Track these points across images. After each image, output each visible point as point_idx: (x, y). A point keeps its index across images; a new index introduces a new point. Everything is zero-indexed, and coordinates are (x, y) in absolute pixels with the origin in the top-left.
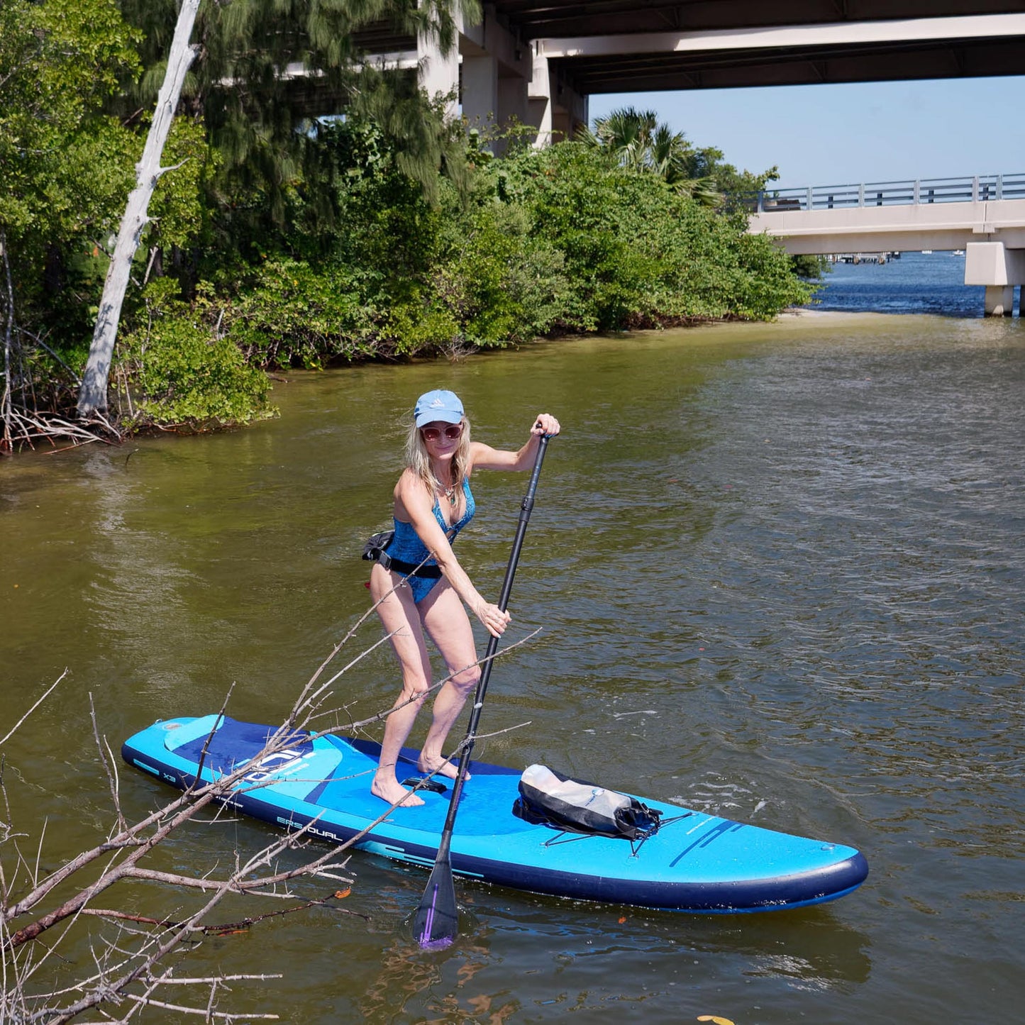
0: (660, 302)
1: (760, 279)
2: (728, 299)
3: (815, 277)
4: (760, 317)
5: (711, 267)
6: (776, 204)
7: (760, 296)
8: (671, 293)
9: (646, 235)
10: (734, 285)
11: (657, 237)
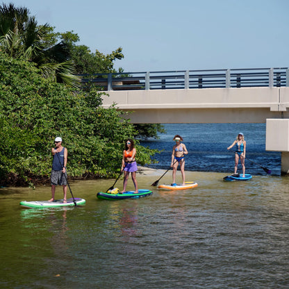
0: (31, 165)
1: (111, 145)
2: (86, 162)
3: (152, 136)
4: (112, 175)
5: (72, 136)
6: (122, 84)
7: (111, 159)
8: (41, 157)
9: (20, 109)
10: (90, 151)
11: (29, 111)
